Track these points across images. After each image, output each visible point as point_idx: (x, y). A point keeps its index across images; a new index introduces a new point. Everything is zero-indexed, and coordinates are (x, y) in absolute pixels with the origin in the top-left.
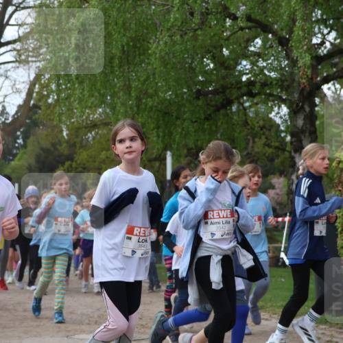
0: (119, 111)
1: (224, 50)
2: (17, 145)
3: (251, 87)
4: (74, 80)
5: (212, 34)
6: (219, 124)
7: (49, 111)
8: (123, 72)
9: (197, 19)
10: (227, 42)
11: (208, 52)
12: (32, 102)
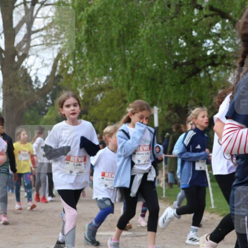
0: (118, 79)
1: (193, 32)
2: (47, 104)
3: (214, 59)
4: (86, 56)
5: (184, 20)
6: (191, 86)
7: (69, 80)
8: (120, 50)
9: (173, 10)
10: (195, 26)
11: (182, 34)
12: (56, 74)
